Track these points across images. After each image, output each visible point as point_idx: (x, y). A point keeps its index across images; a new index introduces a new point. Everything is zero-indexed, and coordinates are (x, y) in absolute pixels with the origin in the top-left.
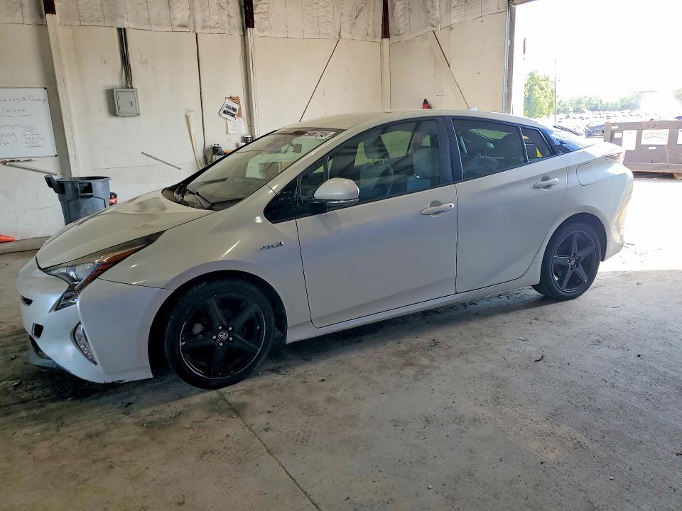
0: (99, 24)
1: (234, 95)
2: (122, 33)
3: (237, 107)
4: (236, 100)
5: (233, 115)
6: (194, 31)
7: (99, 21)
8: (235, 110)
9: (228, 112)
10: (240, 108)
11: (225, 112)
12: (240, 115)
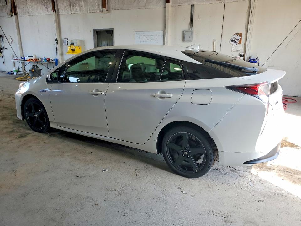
0: (185, 4)
1: (239, 32)
2: (192, 7)
3: (239, 38)
4: (240, 35)
5: (236, 42)
6: (224, 2)
7: (185, 3)
8: (237, 40)
9: (234, 41)
10: (241, 39)
11: (232, 41)
12: (240, 42)
